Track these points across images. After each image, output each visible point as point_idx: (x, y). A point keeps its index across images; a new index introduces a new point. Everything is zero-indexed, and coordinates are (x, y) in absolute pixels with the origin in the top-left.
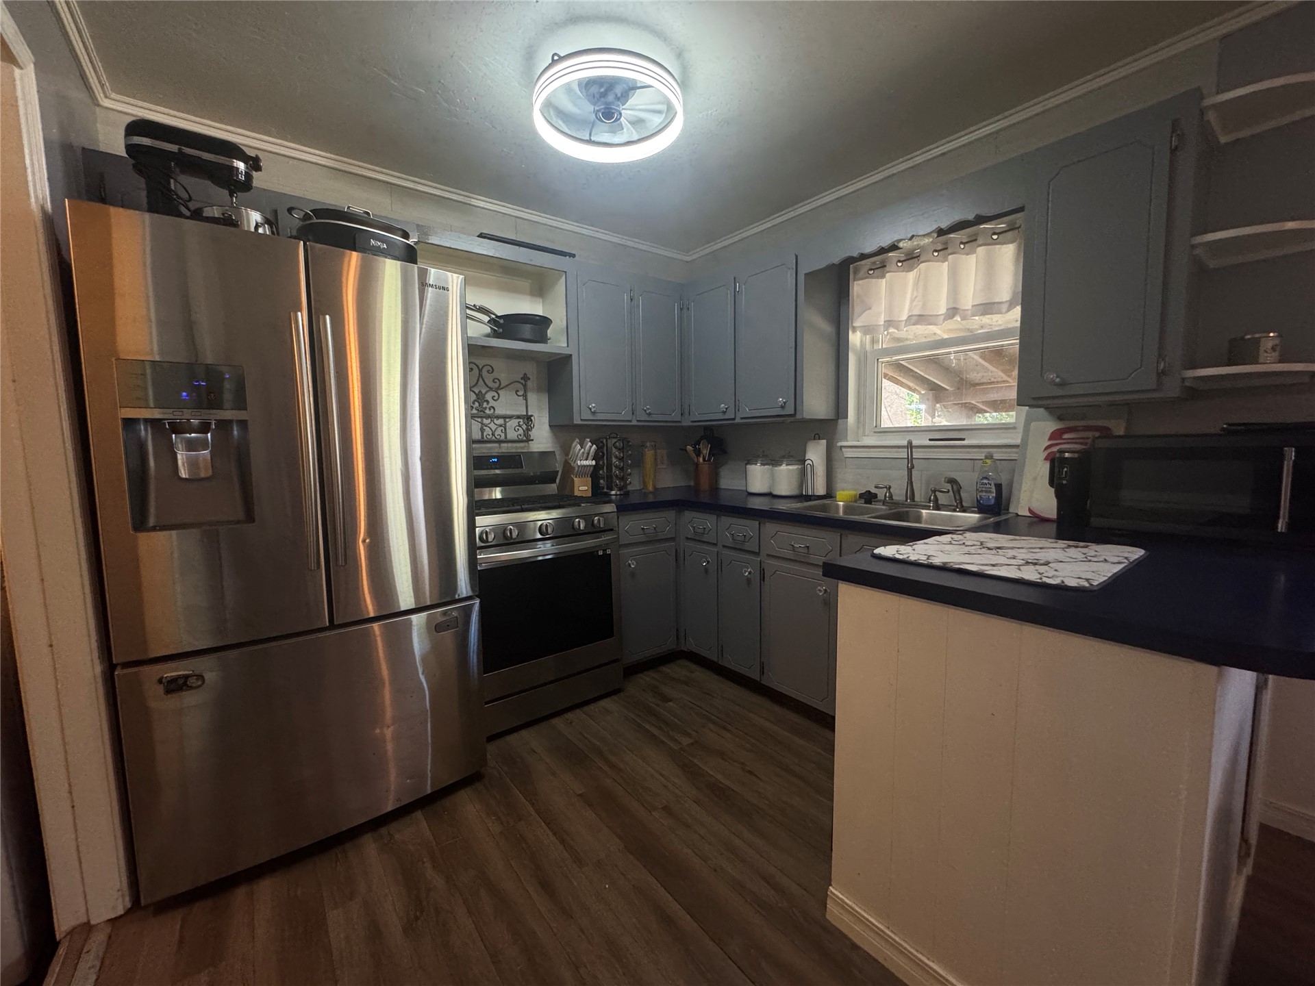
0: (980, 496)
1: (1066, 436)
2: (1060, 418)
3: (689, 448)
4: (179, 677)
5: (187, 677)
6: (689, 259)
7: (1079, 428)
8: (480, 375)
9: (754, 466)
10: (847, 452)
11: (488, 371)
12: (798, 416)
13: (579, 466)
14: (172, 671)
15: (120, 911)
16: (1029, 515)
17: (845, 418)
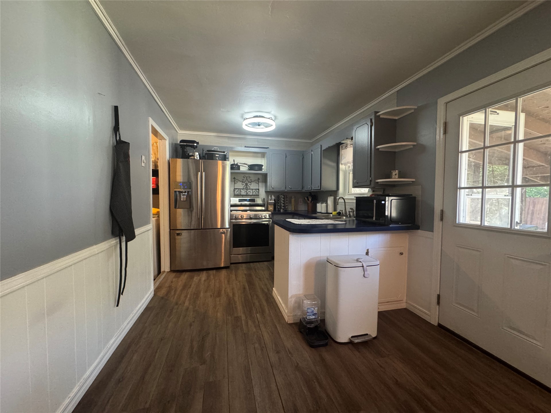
3: (306, 198)
4: (178, 233)
5: (179, 233)
6: (311, 141)
8: (247, 179)
9: (318, 204)
11: (249, 178)
12: (322, 190)
13: (269, 202)
14: (178, 232)
15: (169, 271)
17: (339, 190)
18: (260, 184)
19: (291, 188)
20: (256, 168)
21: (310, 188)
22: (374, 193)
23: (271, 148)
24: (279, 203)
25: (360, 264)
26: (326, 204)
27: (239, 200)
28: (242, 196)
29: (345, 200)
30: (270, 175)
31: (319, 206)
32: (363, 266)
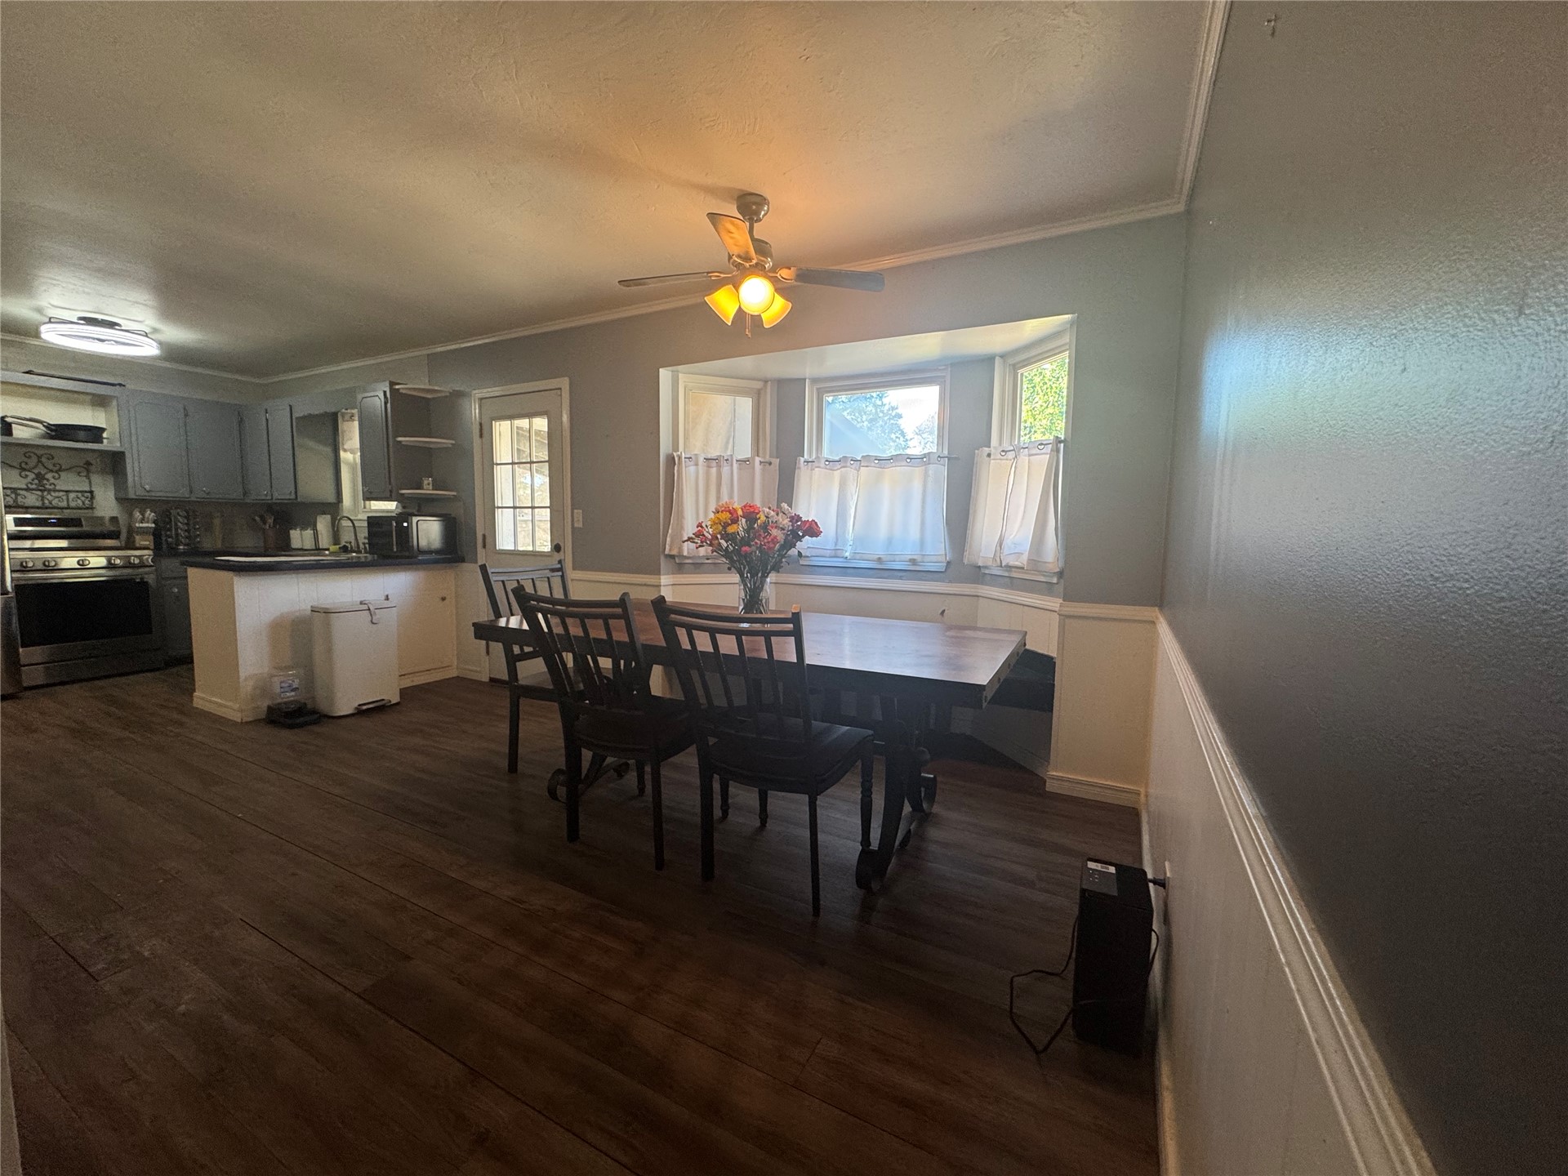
6: (262, 382)
8: (39, 461)
11: (48, 459)
12: (298, 500)
13: (141, 527)
17: (342, 502)
18: (96, 479)
19: (208, 494)
20: (82, 434)
21: (266, 495)
22: (404, 510)
23: (130, 386)
24: (170, 530)
25: (365, 607)
26: (312, 532)
27: (15, 519)
28: (24, 510)
29: (355, 522)
30: (135, 456)
31: (295, 535)
32: (369, 609)
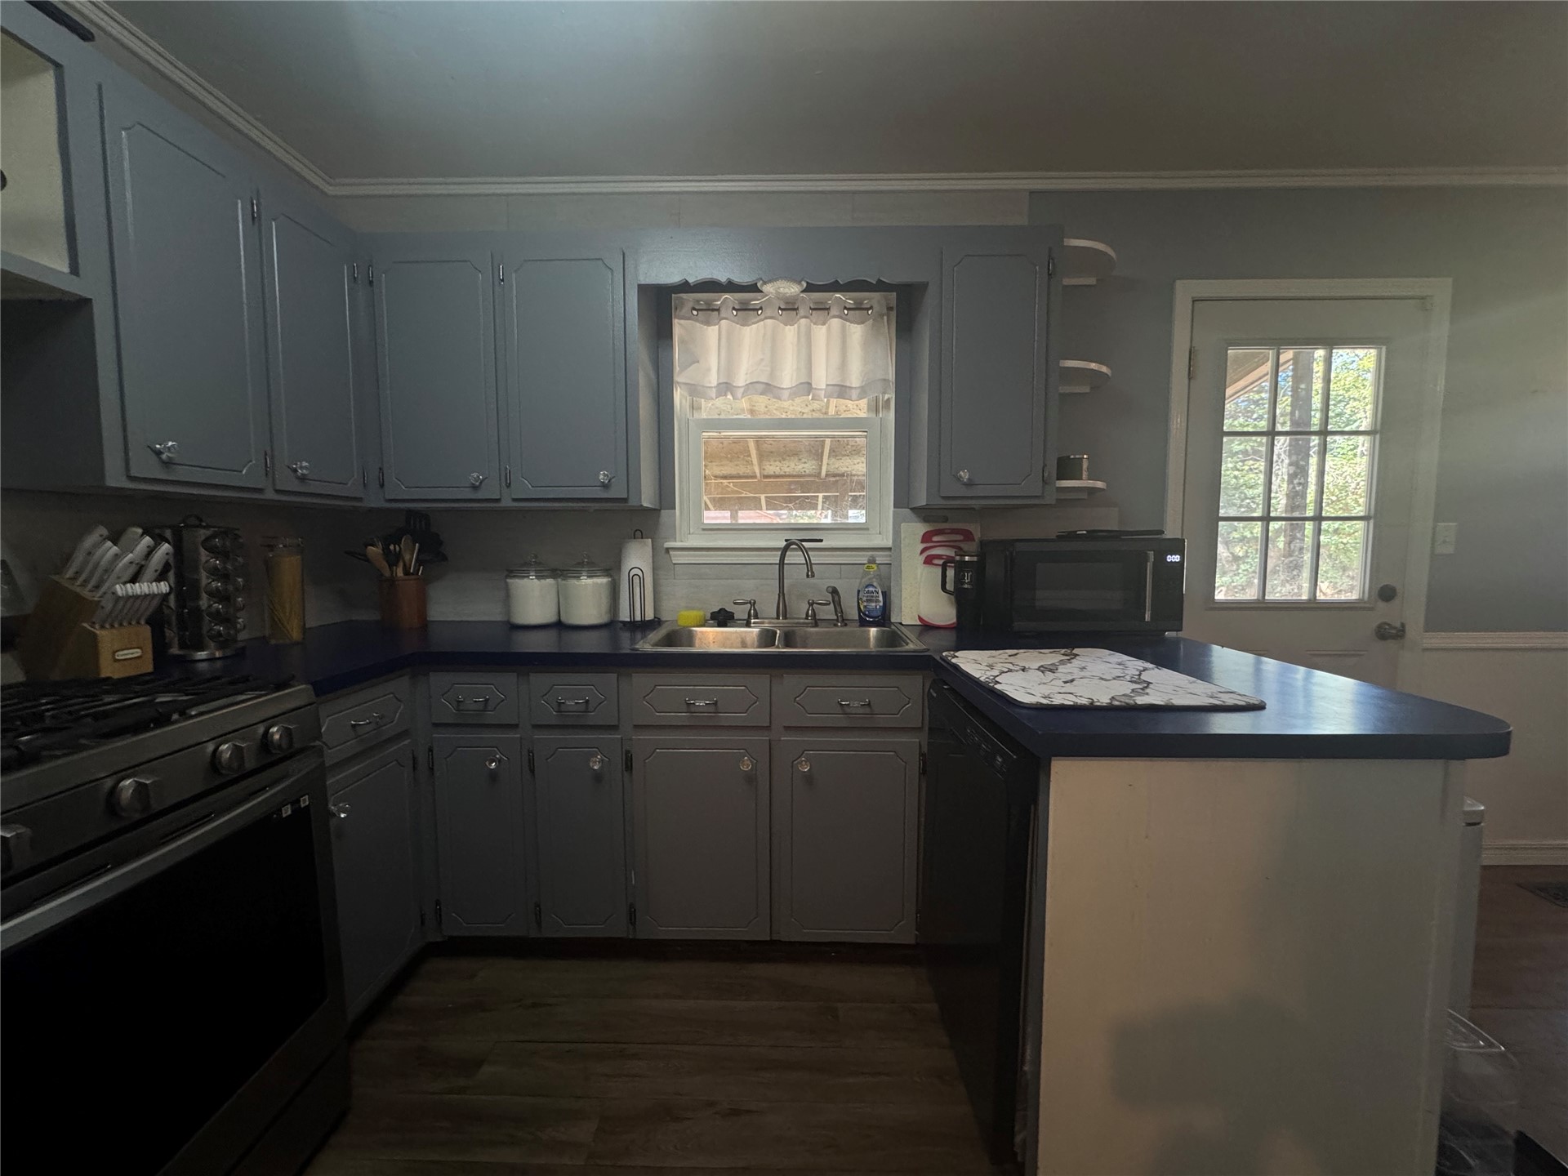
0: (865, 607)
1: (935, 539)
2: (926, 520)
3: (374, 551)
6: (332, 191)
7: (946, 531)
9: (526, 580)
10: (675, 556)
12: (632, 502)
13: (118, 599)
16: (919, 623)
19: (303, 479)
